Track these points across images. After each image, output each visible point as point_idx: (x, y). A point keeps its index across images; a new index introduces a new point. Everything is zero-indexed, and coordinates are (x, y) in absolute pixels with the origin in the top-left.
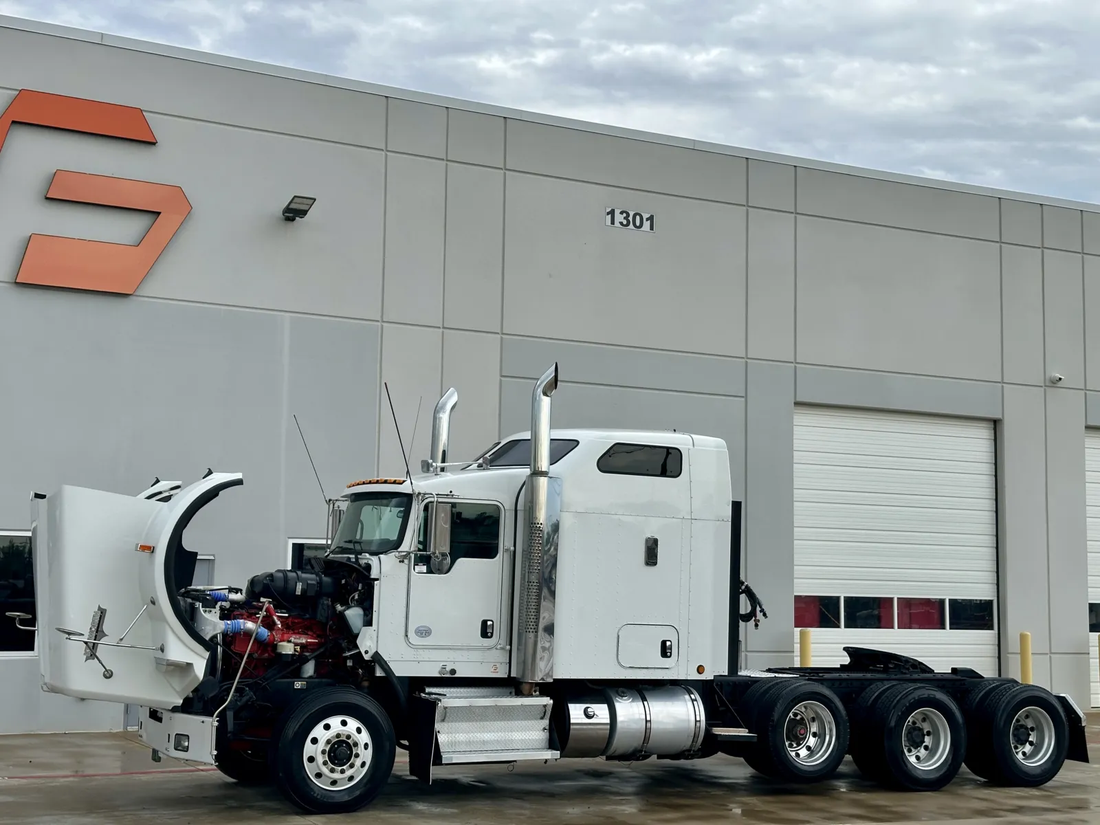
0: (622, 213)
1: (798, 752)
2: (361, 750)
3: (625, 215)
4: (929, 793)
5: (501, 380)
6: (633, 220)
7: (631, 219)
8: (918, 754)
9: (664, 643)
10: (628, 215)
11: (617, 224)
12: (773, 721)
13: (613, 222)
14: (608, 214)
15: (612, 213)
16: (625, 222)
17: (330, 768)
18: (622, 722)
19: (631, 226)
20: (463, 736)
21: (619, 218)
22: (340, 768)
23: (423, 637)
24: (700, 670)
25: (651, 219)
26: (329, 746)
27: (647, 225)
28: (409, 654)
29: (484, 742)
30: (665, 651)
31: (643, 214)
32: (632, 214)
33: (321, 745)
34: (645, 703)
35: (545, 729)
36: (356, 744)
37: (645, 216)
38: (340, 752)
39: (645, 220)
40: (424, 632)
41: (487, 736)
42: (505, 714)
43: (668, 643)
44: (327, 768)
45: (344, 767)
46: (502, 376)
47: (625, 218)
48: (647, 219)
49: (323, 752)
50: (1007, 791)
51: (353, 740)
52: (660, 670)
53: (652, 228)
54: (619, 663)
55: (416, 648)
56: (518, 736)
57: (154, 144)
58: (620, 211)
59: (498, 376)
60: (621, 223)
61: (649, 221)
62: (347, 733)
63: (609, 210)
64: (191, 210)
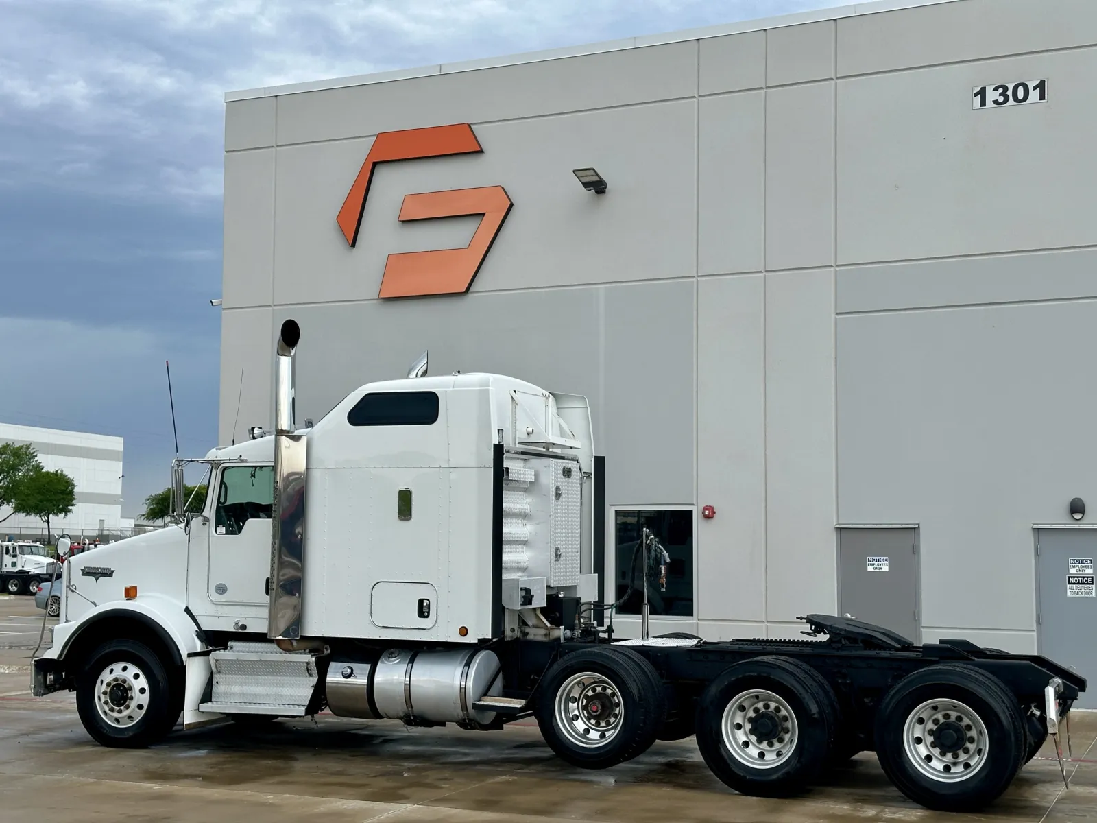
0: (996, 89)
2: (136, 693)
3: (1001, 90)
5: (835, 318)
6: (1013, 94)
7: (1010, 93)
9: (421, 602)
10: (1006, 89)
11: (989, 103)
13: (983, 103)
14: (976, 95)
15: (982, 93)
16: (1001, 99)
18: (377, 684)
19: (1011, 101)
20: (239, 688)
21: (992, 95)
22: (118, 708)
23: (221, 594)
24: (464, 631)
25: (1041, 86)
26: (110, 688)
27: (1034, 95)
28: (211, 609)
29: (256, 696)
30: (423, 611)
31: (1027, 83)
32: (1011, 87)
34: (410, 665)
35: (313, 686)
36: (131, 688)
37: (1031, 85)
38: (120, 694)
39: (1031, 89)
40: (221, 589)
41: (259, 690)
42: (272, 669)
43: (425, 603)
45: (122, 708)
46: (837, 314)
47: (1000, 95)
48: (1035, 88)
51: (130, 684)
52: (418, 631)
53: (1042, 97)
54: (374, 622)
55: (216, 604)
56: (286, 691)
57: (482, 152)
58: (993, 87)
59: (833, 316)
60: (996, 102)
61: (1038, 89)
62: (123, 678)
63: (977, 90)
64: (512, 205)
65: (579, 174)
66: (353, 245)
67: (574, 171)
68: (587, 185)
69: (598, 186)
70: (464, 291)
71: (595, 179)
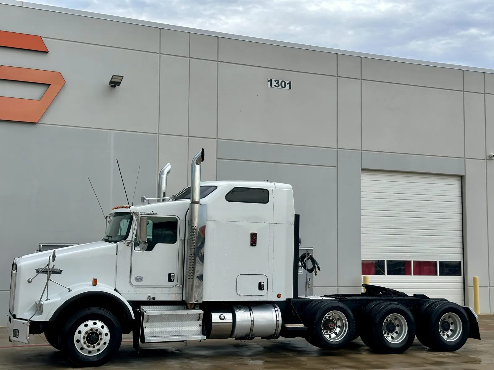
0: (275, 81)
1: (331, 335)
2: (103, 336)
3: (277, 82)
4: (397, 355)
5: (217, 160)
6: (281, 84)
7: (280, 83)
8: (393, 336)
9: (260, 283)
10: (278, 82)
11: (273, 86)
12: (315, 320)
13: (271, 85)
14: (269, 81)
15: (271, 81)
16: (277, 85)
17: (87, 345)
18: (239, 321)
19: (280, 87)
20: (158, 329)
21: (274, 83)
22: (93, 345)
23: (139, 282)
24: (279, 296)
25: (290, 83)
26: (87, 335)
27: (288, 86)
28: (132, 290)
29: (169, 332)
30: (261, 287)
32: (280, 81)
33: (83, 334)
34: (251, 312)
35: (200, 325)
36: (101, 334)
37: (287, 82)
38: (93, 337)
40: (139, 279)
41: (170, 329)
42: (180, 318)
43: (262, 283)
44: (86, 345)
45: (95, 345)
46: (217, 159)
47: (277, 83)
48: (288, 84)
49: (84, 338)
50: (436, 354)
51: (99, 331)
52: (258, 296)
53: (290, 88)
54: (237, 293)
55: (136, 287)
56: (186, 329)
57: (47, 52)
58: (274, 80)
59: (216, 159)
60: (275, 86)
61: (289, 85)
62: (96, 328)
63: (269, 79)
64: (65, 83)
65: (115, 77)
67: (112, 76)
68: (112, 83)
71: (120, 81)
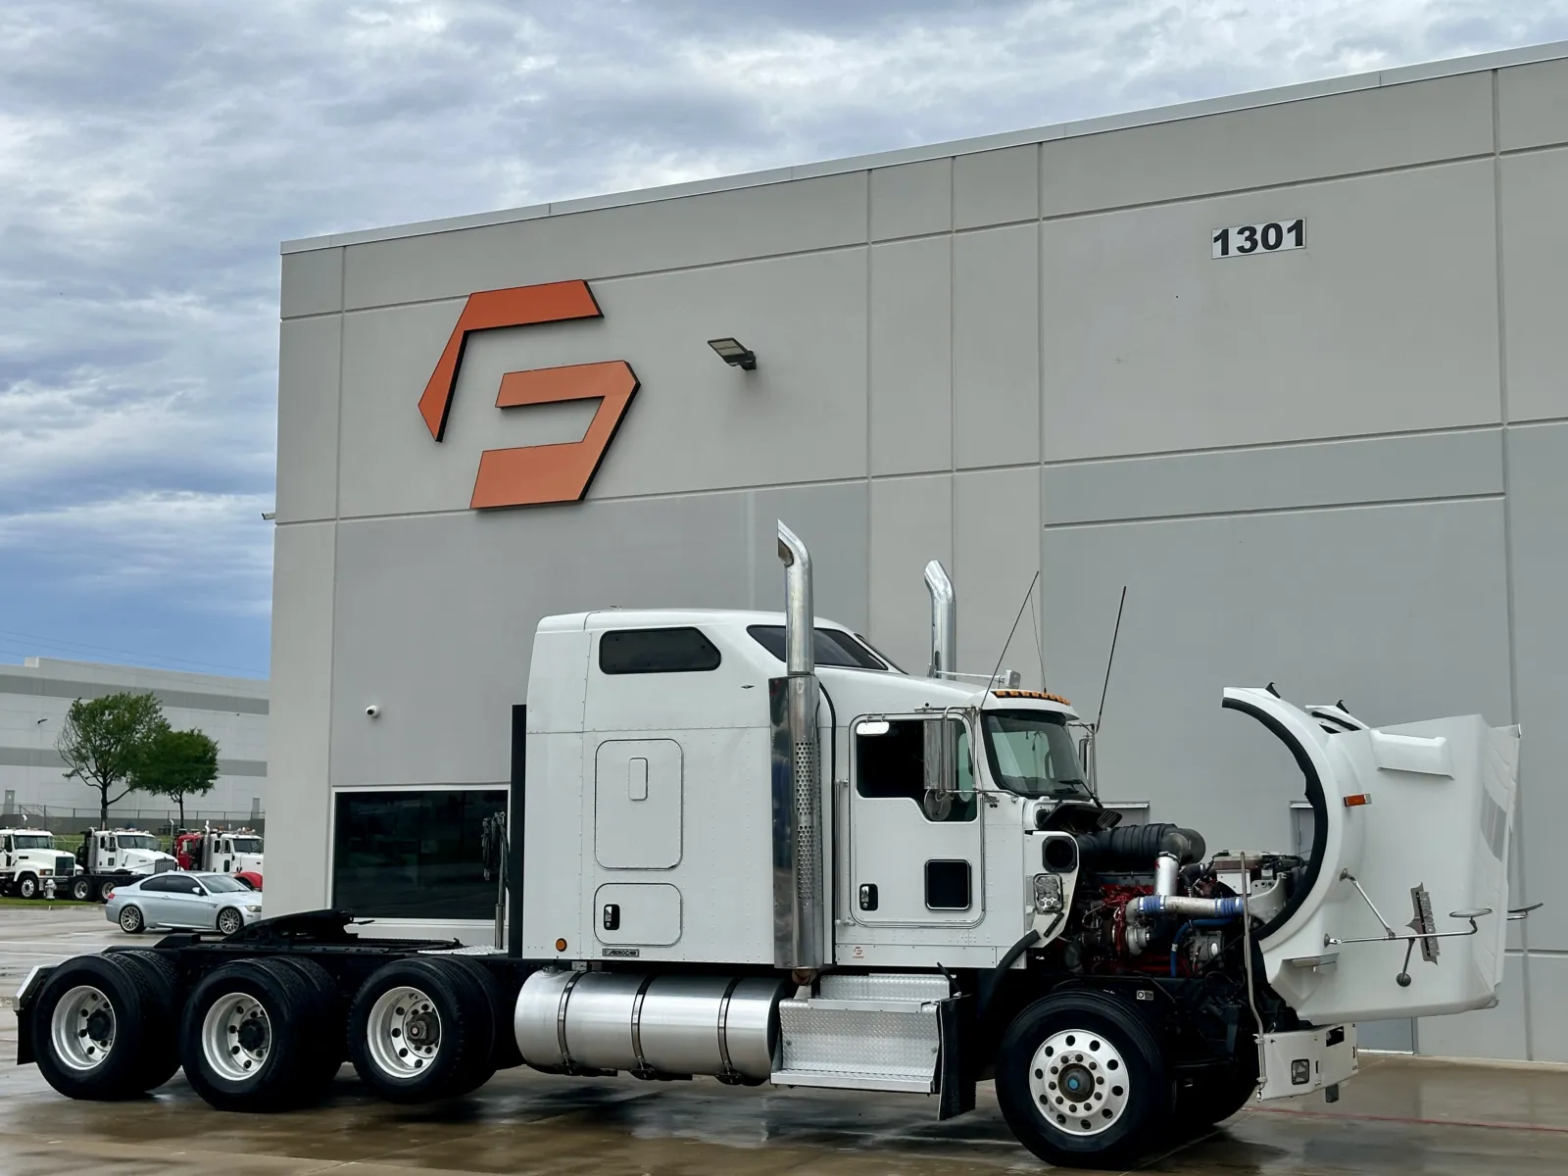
0: (1241, 232)
3: (1247, 233)
5: (1041, 532)
6: (1262, 238)
7: (1258, 237)
10: (1253, 231)
11: (1233, 250)
13: (1225, 251)
14: (1216, 239)
15: (1224, 237)
16: (1248, 245)
19: (1260, 248)
21: (1236, 241)
25: (1298, 227)
27: (1289, 239)
31: (1280, 224)
32: (1259, 229)
37: (1285, 226)
39: (1285, 231)
46: (1043, 525)
47: (1247, 239)
48: (1290, 230)
53: (1299, 242)
57: (600, 318)
58: (1238, 229)
59: (1038, 529)
60: (1241, 249)
61: (1294, 231)
63: (1218, 233)
64: (638, 386)
65: (715, 345)
66: (440, 438)
67: (709, 342)
68: (728, 359)
69: (745, 360)
70: (577, 498)
71: (739, 351)
